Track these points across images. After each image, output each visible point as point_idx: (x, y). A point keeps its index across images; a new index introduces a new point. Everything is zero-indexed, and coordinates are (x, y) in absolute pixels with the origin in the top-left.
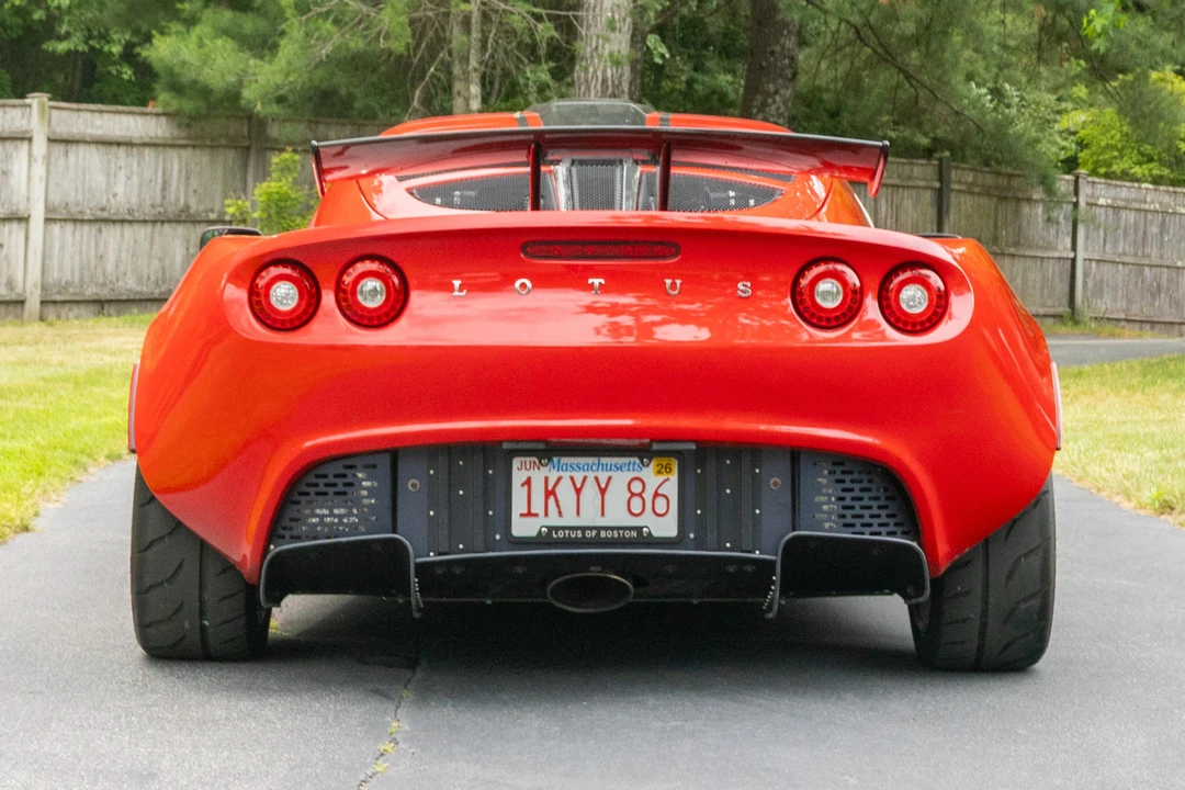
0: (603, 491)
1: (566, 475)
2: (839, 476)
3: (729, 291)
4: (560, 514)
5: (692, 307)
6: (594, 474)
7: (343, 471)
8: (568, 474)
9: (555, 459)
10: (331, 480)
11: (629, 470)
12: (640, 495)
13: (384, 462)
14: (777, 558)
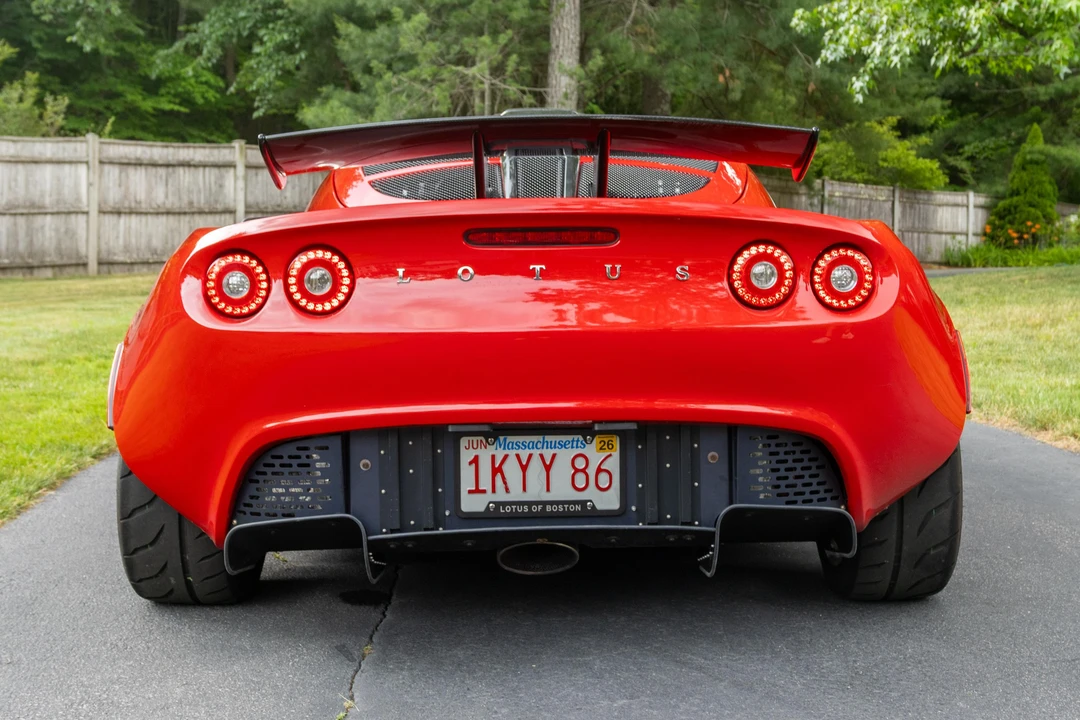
0: (548, 468)
1: (512, 453)
2: (773, 449)
3: (659, 276)
4: (507, 490)
5: (628, 293)
6: (539, 452)
7: (296, 453)
8: (515, 452)
9: (502, 438)
10: (286, 460)
11: (572, 447)
12: (583, 471)
13: (336, 444)
14: (717, 530)
